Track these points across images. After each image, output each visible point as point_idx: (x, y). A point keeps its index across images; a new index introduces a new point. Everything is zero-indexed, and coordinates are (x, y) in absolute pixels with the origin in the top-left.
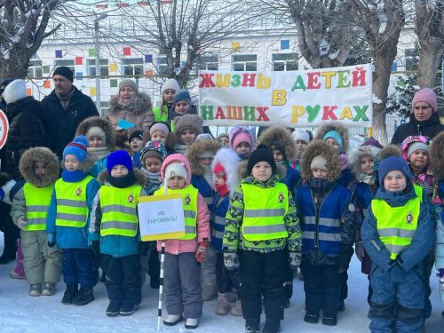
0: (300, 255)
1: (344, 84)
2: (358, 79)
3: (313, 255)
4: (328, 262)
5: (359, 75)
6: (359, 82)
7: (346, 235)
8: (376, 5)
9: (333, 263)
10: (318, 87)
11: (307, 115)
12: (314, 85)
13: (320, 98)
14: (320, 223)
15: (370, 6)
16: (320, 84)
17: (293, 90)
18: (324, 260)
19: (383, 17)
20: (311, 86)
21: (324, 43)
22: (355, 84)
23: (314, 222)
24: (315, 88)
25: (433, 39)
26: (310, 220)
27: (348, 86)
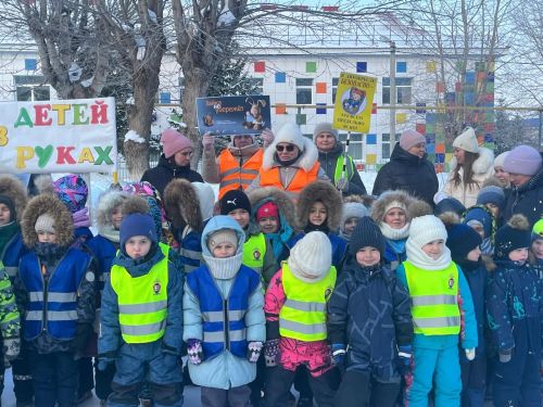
0: (18, 341)
1: (82, 120)
2: (98, 116)
3: (41, 342)
4: (61, 349)
5: (99, 110)
6: (100, 119)
7: (82, 311)
8: (132, 26)
9: (67, 348)
10: (49, 123)
11: (36, 158)
12: (44, 120)
13: (52, 136)
14: (50, 300)
15: (125, 27)
16: (51, 120)
17: (16, 126)
18: (55, 346)
19: (141, 41)
20: (39, 122)
21: (74, 67)
22: (95, 121)
23: (41, 299)
24: (44, 124)
25: (198, 71)
26: (37, 296)
27: (86, 123)
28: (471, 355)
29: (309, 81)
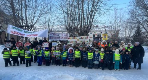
28: (121, 63)
29: (95, 34)
